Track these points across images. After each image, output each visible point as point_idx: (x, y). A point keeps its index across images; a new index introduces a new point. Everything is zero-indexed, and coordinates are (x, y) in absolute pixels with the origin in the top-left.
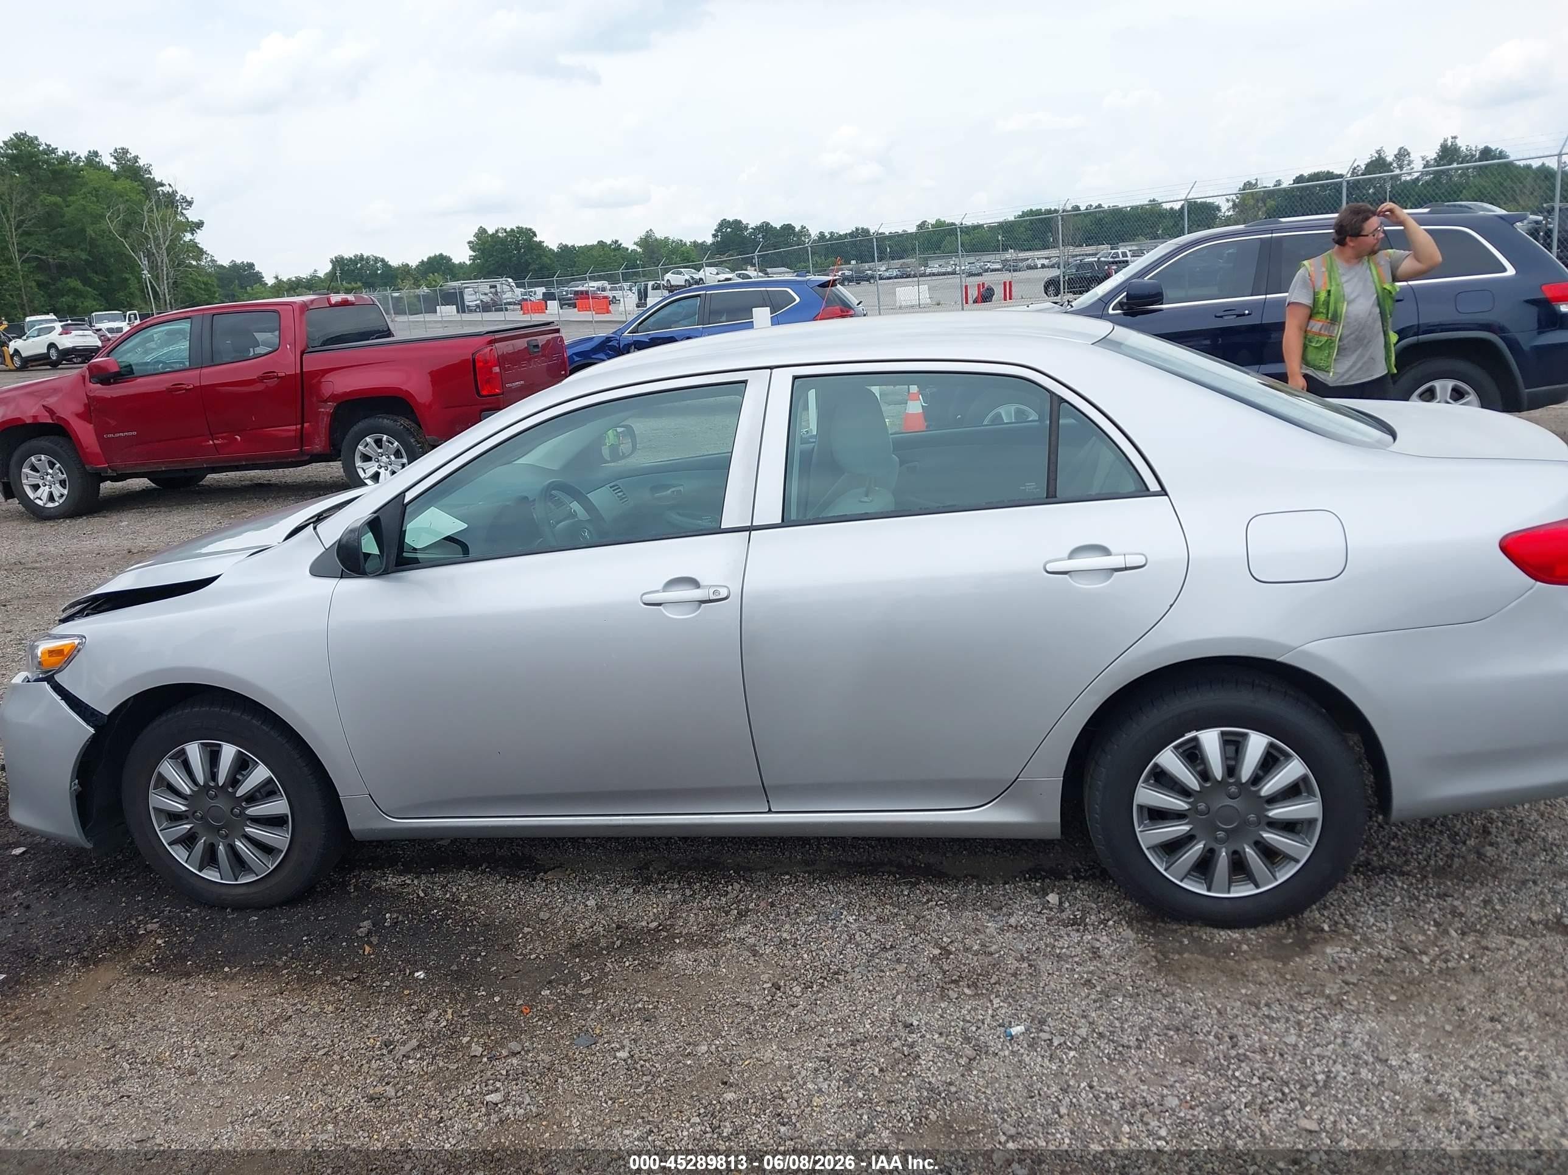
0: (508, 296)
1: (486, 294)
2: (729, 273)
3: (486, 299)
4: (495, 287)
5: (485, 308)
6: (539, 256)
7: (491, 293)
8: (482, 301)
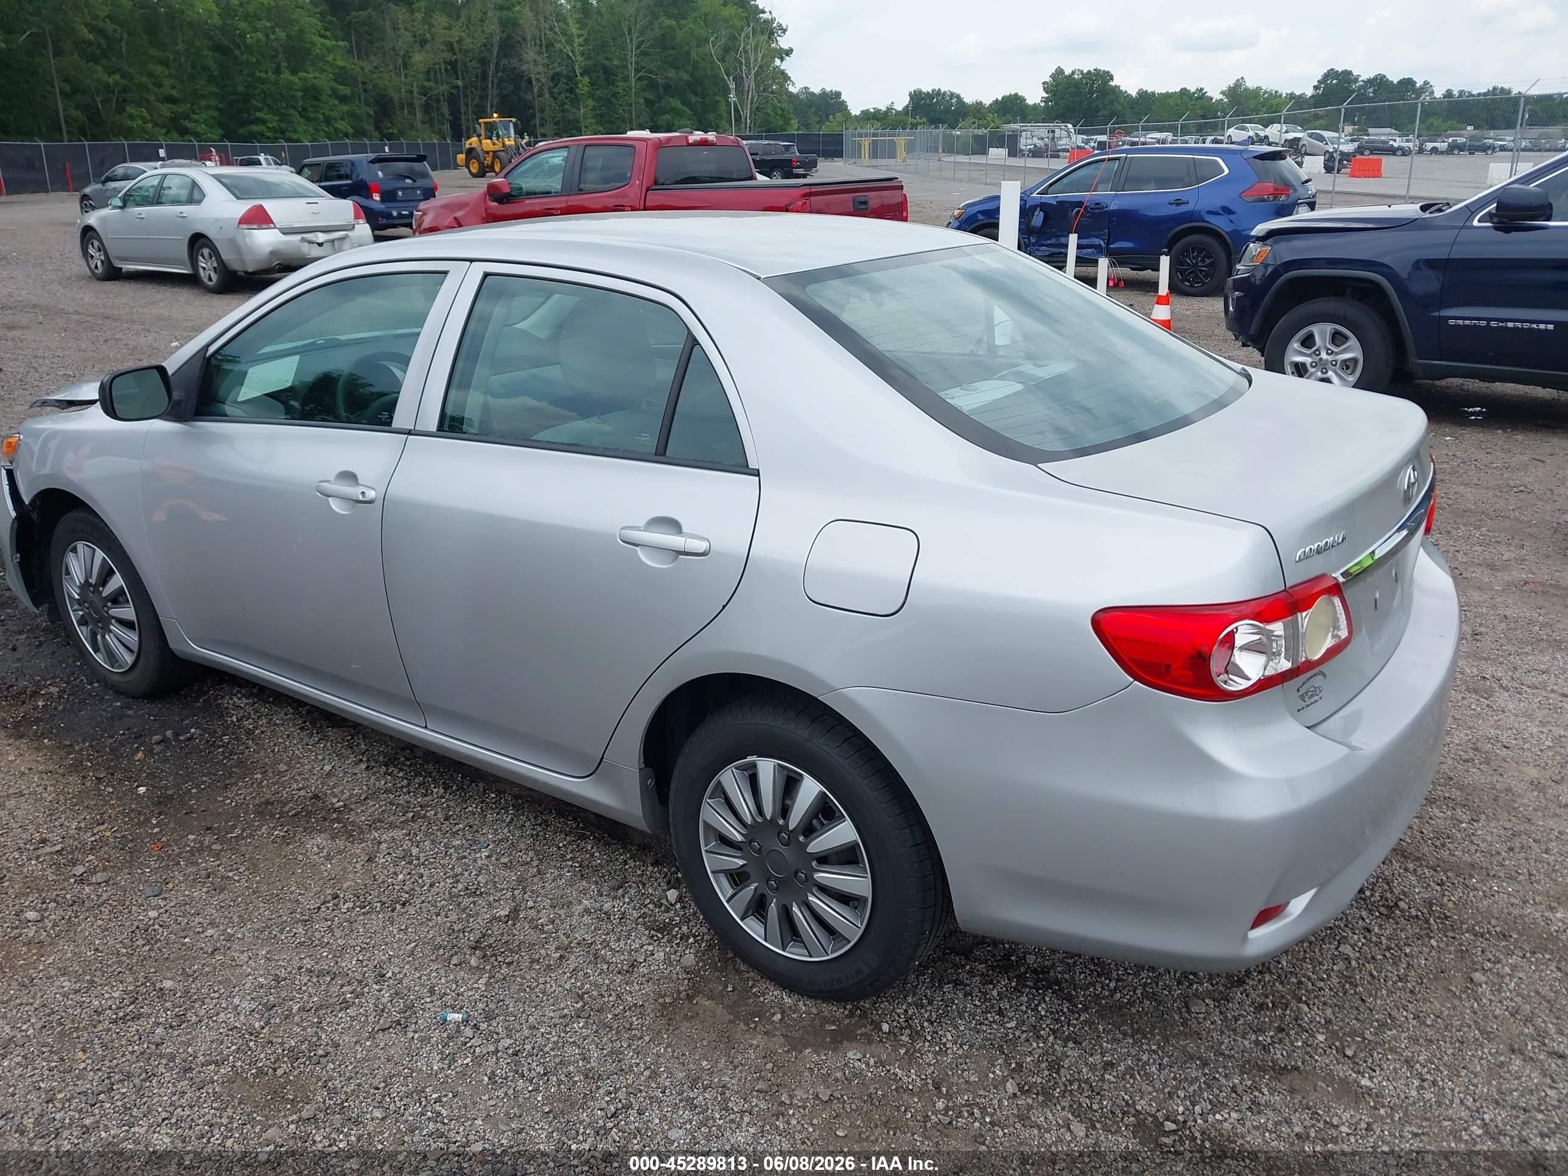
0: (1064, 143)
1: (1042, 139)
2: (1300, 131)
3: (1040, 143)
4: (1053, 132)
5: (1036, 153)
6: (1112, 102)
7: (1048, 138)
8: (1035, 146)
